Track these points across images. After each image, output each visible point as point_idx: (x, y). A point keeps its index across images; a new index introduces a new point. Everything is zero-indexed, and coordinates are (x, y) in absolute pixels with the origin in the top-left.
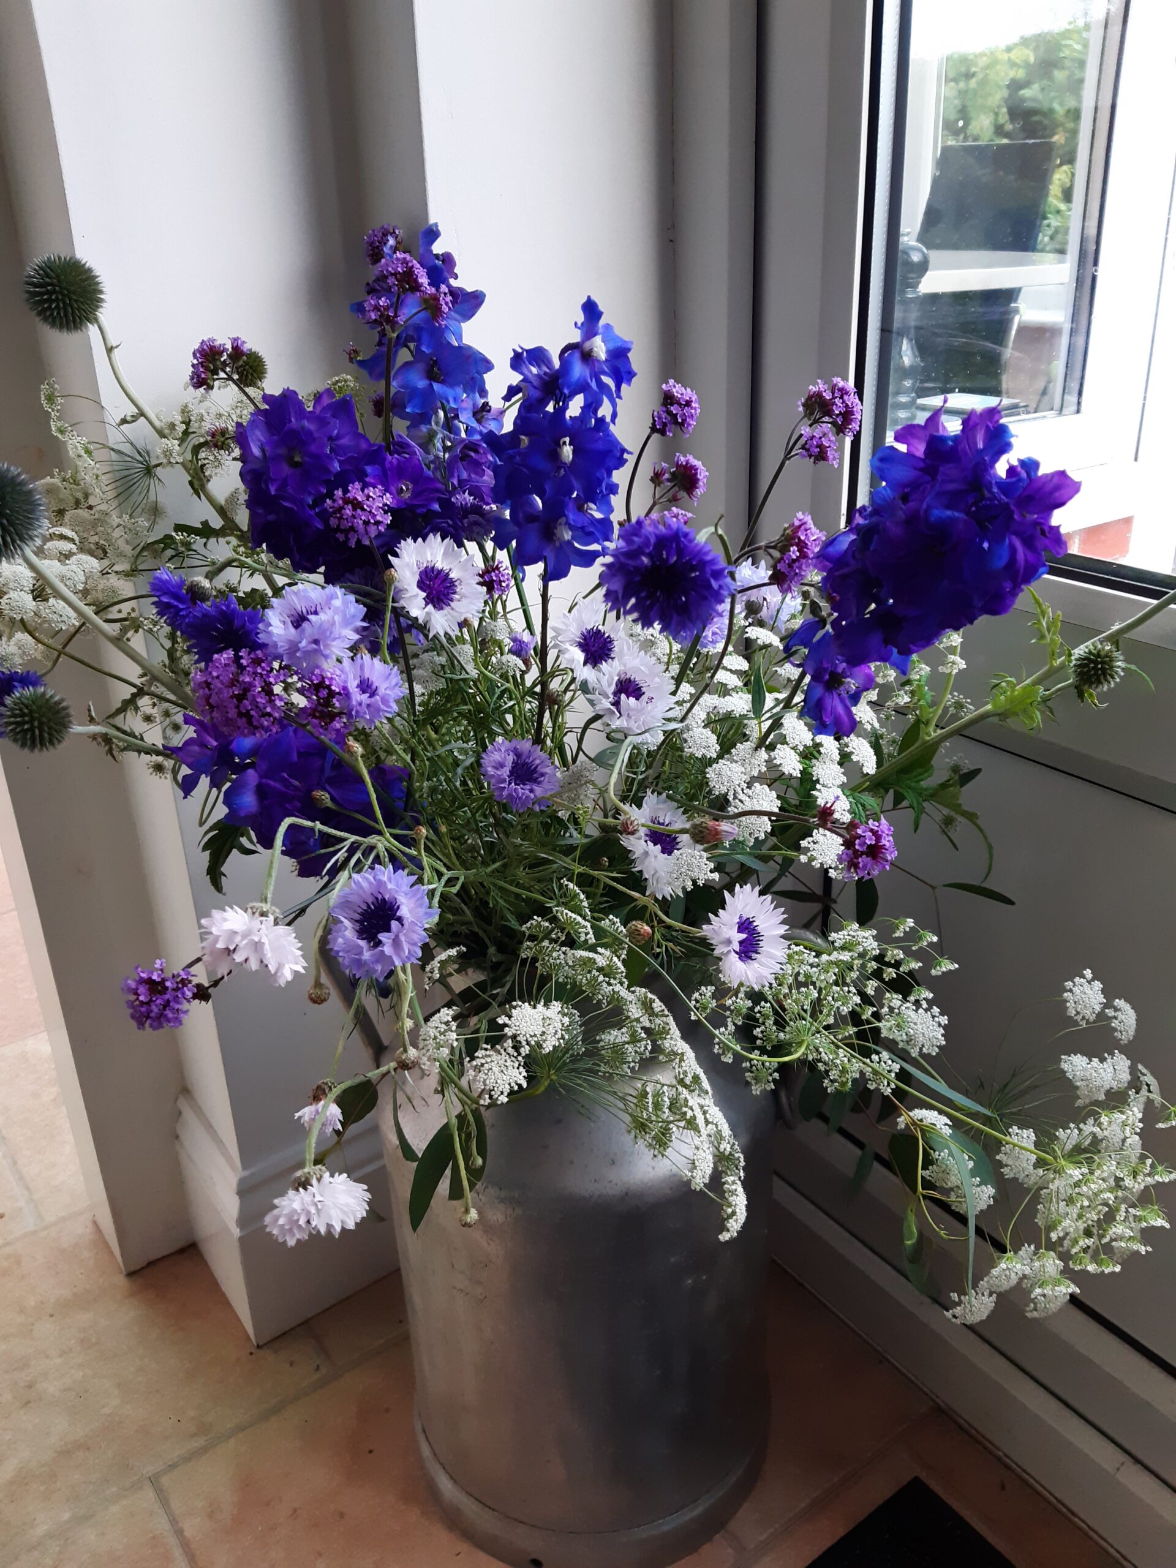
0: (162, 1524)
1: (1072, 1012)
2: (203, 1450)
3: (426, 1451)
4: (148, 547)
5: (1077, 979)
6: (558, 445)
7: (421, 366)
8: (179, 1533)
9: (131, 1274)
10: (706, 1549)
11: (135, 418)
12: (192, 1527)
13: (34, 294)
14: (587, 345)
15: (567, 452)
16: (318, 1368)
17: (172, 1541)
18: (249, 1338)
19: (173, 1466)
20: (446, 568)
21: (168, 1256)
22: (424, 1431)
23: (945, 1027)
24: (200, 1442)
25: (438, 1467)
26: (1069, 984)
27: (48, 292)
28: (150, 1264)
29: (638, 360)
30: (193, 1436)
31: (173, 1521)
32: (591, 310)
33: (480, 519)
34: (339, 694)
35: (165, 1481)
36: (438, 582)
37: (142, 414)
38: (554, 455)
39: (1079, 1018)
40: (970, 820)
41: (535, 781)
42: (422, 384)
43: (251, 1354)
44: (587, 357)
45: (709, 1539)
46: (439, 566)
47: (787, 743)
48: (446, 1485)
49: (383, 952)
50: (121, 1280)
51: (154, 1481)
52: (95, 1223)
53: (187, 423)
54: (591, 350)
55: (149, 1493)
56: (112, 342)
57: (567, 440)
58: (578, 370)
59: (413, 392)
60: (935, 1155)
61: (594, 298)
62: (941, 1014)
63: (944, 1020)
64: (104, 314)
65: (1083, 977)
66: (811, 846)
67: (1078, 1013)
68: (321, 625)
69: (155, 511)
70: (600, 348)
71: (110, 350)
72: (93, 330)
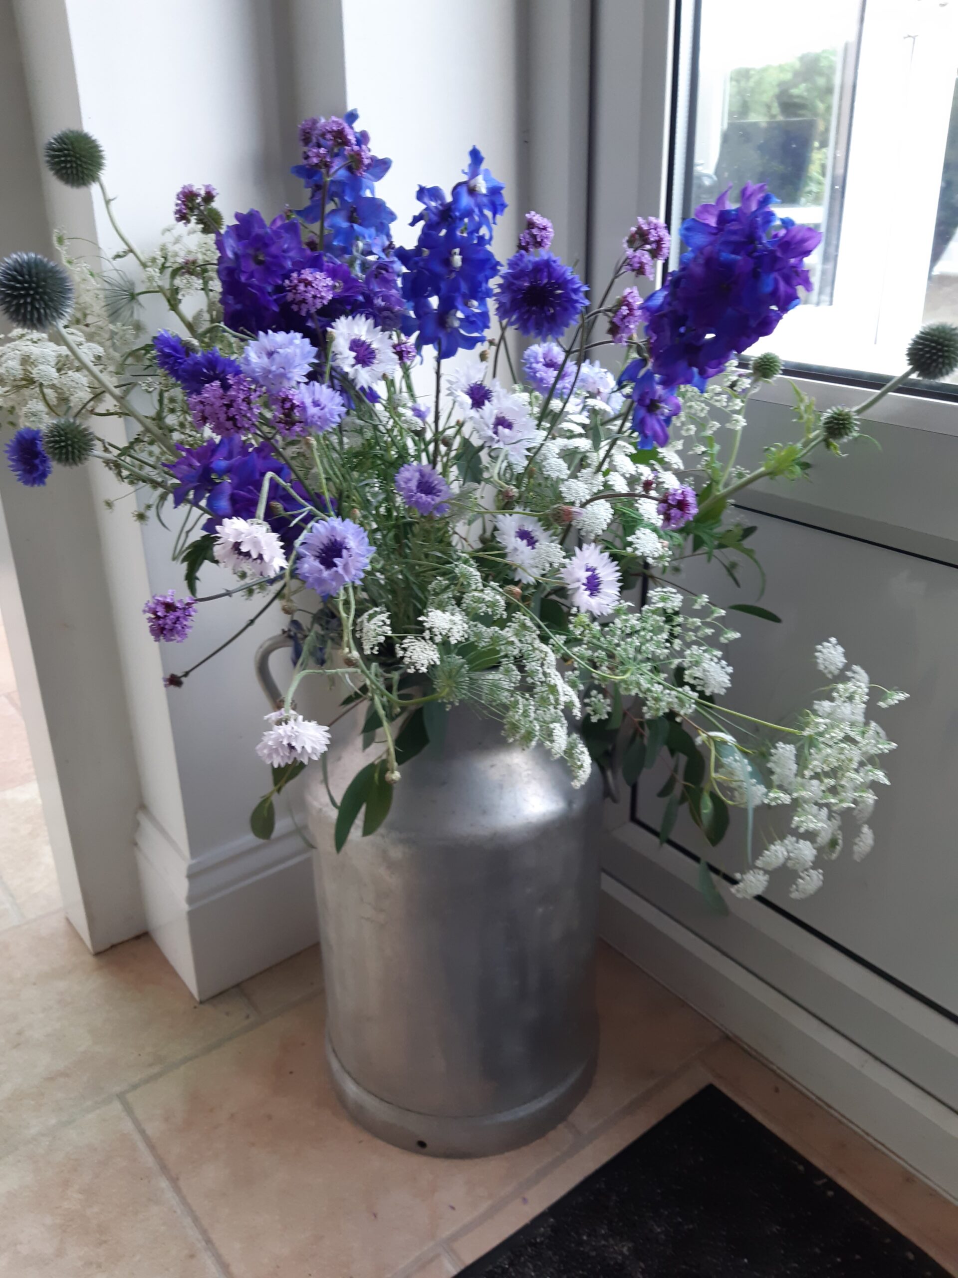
0: (128, 1126)
1: (821, 667)
2: (160, 1075)
3: (335, 1065)
4: (133, 354)
5: (826, 644)
6: (451, 254)
7: (344, 213)
8: (142, 1132)
9: (98, 954)
10: (552, 1135)
11: (125, 253)
12: (153, 1128)
13: (53, 157)
14: (472, 183)
15: (457, 260)
16: (248, 1017)
17: (137, 1137)
18: (192, 996)
19: (135, 1087)
20: (368, 341)
21: (127, 941)
22: (334, 1051)
23: (730, 675)
24: (156, 1069)
25: (346, 1076)
26: (819, 647)
27: (65, 156)
28: (113, 947)
29: (508, 196)
30: (150, 1065)
31: (136, 1123)
32: (476, 156)
33: (391, 315)
34: (298, 406)
35: (130, 1097)
36: (363, 349)
37: (131, 251)
38: (447, 262)
39: (826, 671)
40: (748, 555)
41: (435, 494)
42: (345, 225)
43: (195, 1007)
44: (472, 191)
45: (553, 1127)
46: (363, 338)
47: (616, 471)
48: (351, 1089)
49: (337, 572)
50: (90, 959)
51: (121, 1097)
52: (68, 920)
53: (165, 258)
54: (475, 186)
55: (117, 1106)
56: (110, 196)
57: (457, 250)
58: (466, 201)
59: (338, 231)
60: (725, 760)
61: (478, 147)
62: (728, 665)
63: (730, 670)
64: (106, 175)
65: (829, 642)
66: (635, 541)
67: (826, 667)
68: (287, 355)
69: (138, 327)
70: (482, 186)
71: (107, 202)
72: (95, 188)
